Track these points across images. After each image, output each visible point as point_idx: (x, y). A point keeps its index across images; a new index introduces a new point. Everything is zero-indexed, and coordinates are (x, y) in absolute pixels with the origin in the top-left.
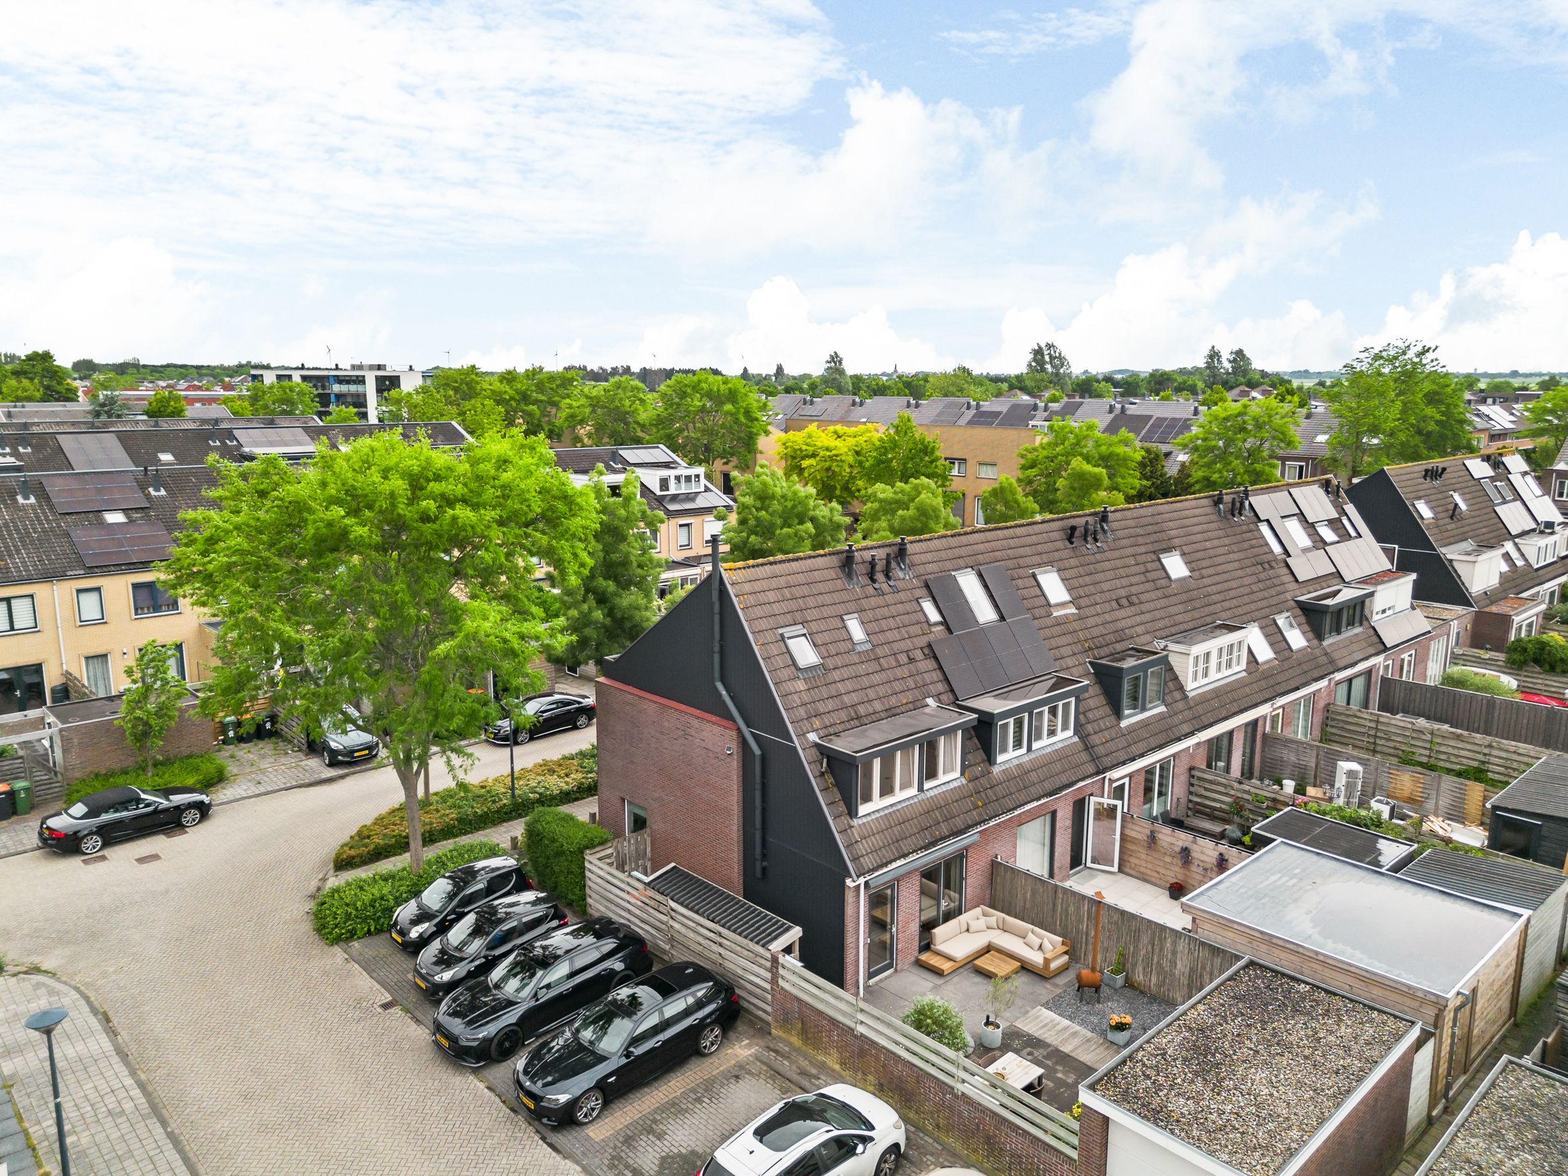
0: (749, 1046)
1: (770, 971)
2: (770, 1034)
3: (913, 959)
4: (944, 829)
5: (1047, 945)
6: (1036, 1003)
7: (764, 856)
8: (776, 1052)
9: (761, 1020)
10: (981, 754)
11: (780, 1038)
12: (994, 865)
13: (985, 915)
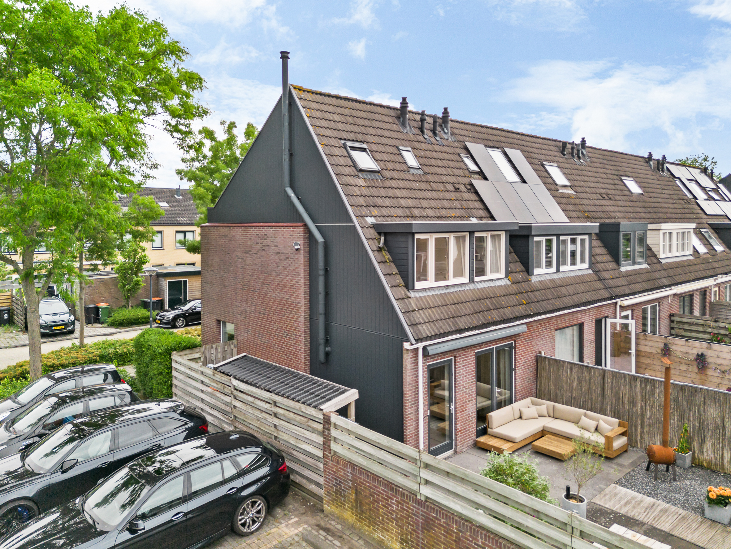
0: (298, 524)
1: (322, 434)
2: (322, 511)
3: (471, 442)
4: (495, 315)
5: (603, 425)
6: (608, 481)
7: (327, 342)
8: (327, 530)
9: (314, 495)
10: (519, 266)
11: (333, 514)
12: (539, 360)
13: (534, 404)
